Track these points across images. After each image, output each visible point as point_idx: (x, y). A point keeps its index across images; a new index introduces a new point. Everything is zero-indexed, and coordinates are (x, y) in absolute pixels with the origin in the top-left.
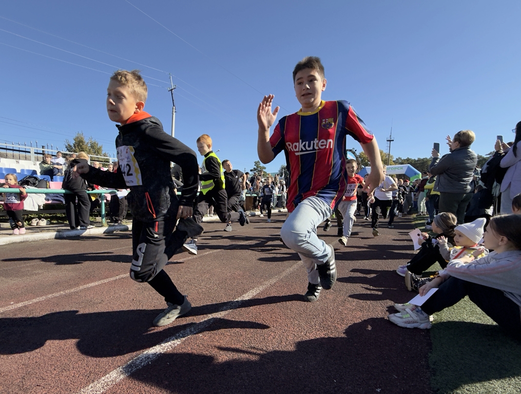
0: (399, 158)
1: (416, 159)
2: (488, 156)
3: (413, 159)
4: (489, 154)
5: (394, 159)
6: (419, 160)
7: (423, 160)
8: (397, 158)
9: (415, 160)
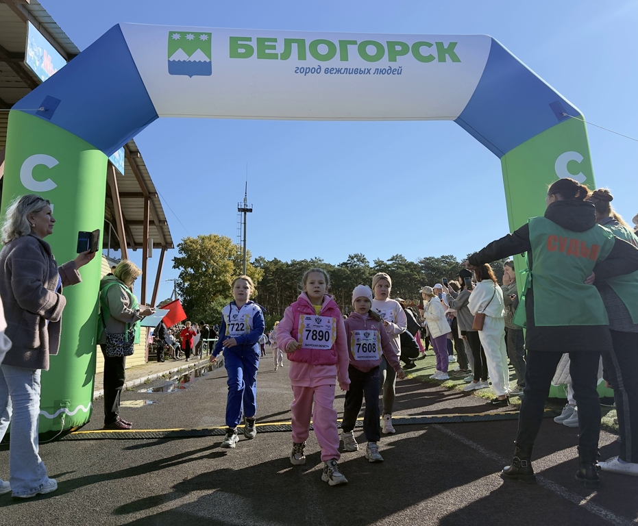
0: (262, 259)
1: (290, 263)
2: (391, 262)
3: (284, 261)
4: (391, 260)
5: (252, 260)
6: (294, 264)
7: (300, 263)
8: (257, 258)
9: (287, 264)
